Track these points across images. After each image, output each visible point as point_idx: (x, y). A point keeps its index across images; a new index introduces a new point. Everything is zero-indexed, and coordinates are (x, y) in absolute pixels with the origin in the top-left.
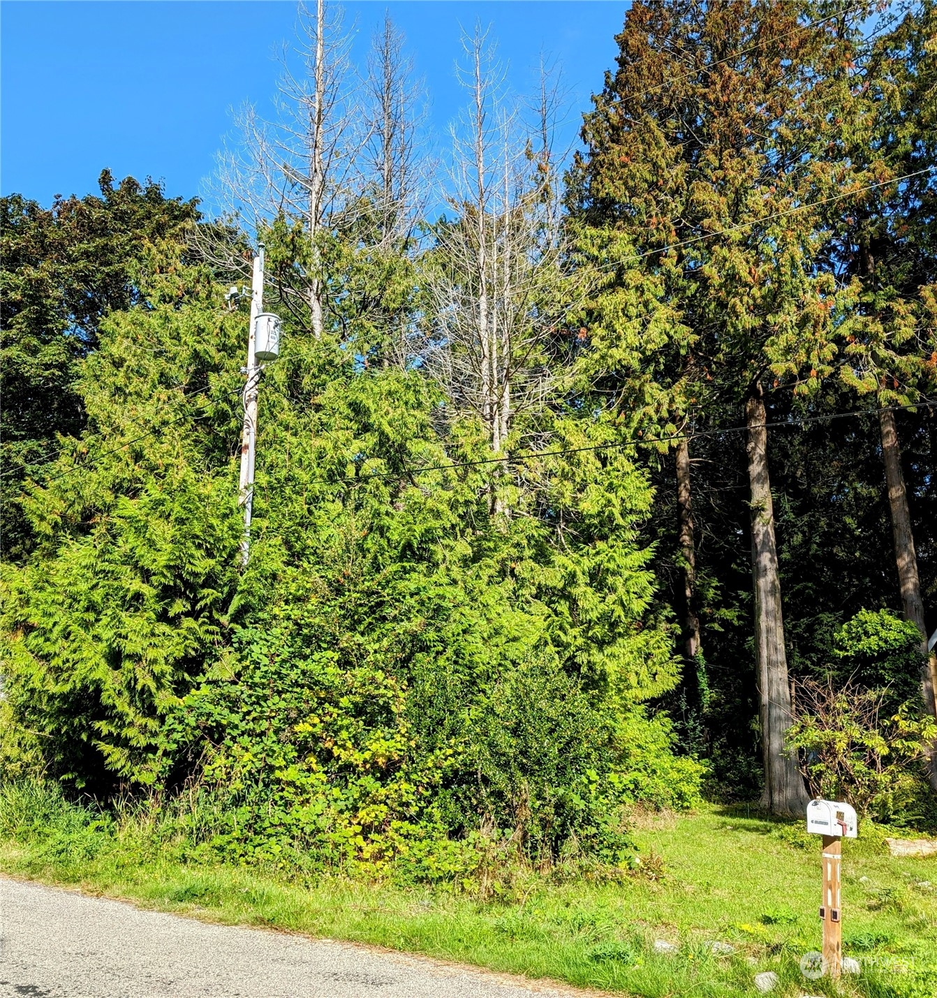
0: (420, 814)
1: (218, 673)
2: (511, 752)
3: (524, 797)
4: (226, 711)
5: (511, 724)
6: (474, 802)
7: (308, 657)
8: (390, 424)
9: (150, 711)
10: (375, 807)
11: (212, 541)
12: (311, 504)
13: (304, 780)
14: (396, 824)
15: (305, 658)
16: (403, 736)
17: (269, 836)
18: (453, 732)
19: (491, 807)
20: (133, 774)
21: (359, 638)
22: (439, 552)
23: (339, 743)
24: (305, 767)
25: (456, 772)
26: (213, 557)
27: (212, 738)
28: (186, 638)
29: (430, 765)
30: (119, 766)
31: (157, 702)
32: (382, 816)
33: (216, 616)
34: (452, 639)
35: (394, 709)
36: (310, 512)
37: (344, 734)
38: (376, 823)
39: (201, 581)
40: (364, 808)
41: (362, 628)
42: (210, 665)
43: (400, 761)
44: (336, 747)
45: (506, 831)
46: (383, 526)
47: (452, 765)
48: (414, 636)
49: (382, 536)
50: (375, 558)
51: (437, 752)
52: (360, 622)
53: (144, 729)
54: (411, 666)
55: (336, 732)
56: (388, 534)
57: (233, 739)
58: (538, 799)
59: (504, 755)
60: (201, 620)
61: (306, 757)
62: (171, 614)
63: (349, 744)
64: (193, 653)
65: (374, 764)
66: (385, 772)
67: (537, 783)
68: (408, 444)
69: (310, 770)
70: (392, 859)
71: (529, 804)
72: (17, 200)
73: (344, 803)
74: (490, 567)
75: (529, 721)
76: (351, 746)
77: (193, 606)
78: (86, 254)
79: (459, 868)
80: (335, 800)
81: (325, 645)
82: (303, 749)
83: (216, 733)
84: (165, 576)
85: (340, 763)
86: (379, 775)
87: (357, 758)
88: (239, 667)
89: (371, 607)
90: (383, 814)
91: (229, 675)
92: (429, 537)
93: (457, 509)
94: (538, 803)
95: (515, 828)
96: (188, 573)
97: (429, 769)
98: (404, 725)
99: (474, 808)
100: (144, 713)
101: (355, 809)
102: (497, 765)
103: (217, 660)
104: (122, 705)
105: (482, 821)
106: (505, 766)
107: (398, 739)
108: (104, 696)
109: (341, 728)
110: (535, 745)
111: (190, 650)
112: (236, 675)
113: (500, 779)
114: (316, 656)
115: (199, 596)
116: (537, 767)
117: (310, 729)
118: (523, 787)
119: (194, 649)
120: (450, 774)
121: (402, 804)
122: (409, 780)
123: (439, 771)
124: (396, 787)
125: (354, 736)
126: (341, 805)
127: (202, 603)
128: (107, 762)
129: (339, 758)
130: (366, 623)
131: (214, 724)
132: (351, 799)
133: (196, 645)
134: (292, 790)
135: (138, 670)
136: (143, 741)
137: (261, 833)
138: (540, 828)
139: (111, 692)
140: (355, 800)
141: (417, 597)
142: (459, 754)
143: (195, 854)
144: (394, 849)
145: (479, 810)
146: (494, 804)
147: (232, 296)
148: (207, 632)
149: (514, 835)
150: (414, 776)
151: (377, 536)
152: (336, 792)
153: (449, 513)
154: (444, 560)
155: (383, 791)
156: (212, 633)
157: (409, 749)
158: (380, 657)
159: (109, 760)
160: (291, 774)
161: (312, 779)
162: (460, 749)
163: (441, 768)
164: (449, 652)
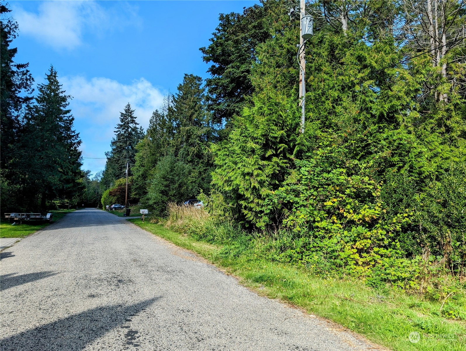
0: (390, 245)
1: (290, 180)
2: (440, 216)
3: (448, 240)
4: (293, 197)
5: (441, 200)
6: (419, 241)
7: (330, 171)
8: (376, 62)
9: (259, 197)
10: (365, 240)
11: (281, 122)
12: (334, 103)
13: (329, 227)
14: (376, 249)
15: (329, 172)
16: (380, 207)
17: (313, 251)
18: (408, 206)
19: (428, 244)
20: (257, 223)
21: (356, 162)
22: (400, 118)
23: (346, 211)
24: (331, 221)
25: (409, 225)
26: (283, 129)
27: (287, 208)
28: (274, 166)
29: (395, 221)
30: (251, 219)
31: (261, 193)
32: (368, 245)
33: (288, 155)
34: (408, 160)
35: (374, 194)
36: (333, 107)
37: (349, 207)
38: (366, 248)
39: (278, 140)
40: (359, 241)
41: (358, 157)
42: (287, 177)
43: (378, 219)
44: (345, 213)
45: (438, 257)
46: (368, 107)
47: (407, 222)
48: (385, 159)
49: (368, 113)
50: (364, 123)
51: (398, 215)
52: (357, 154)
53: (258, 204)
54: (384, 174)
55: (345, 206)
56: (371, 111)
57: (296, 208)
58: (458, 241)
59: (436, 217)
60: (280, 158)
61: (331, 217)
62: (267, 156)
63: (351, 211)
64: (278, 172)
65: (364, 221)
66: (371, 224)
67: (457, 232)
68: (386, 70)
69: (333, 223)
70: (374, 266)
71: (452, 244)
72: (233, 14)
73: (349, 238)
74: (432, 123)
75: (451, 199)
76: (352, 212)
77: (276, 152)
78: (254, 27)
79: (407, 275)
80: (345, 237)
81: (338, 166)
82: (330, 213)
83: (289, 205)
84: (261, 139)
85: (347, 219)
86: (367, 225)
87: (355, 217)
88: (299, 178)
89: (363, 147)
90: (369, 244)
91: (294, 181)
92: (393, 110)
93: (410, 94)
94: (458, 243)
95: (443, 256)
96: (271, 137)
97: (394, 223)
98: (380, 202)
99: (419, 244)
100: (258, 197)
101: (355, 241)
102: (432, 223)
103: (290, 175)
104: (248, 195)
105: (423, 250)
106: (437, 223)
107: (377, 209)
108: (240, 191)
109: (347, 204)
110: (455, 212)
111: (276, 171)
112: (298, 181)
113: (434, 230)
114: (334, 171)
115: (278, 147)
116: (457, 224)
117: (332, 204)
118: (447, 235)
119: (277, 170)
120: (406, 226)
121: (380, 240)
122: (383, 229)
123: (400, 224)
124: (376, 231)
125: (354, 207)
126: (348, 239)
127: (280, 150)
128: (246, 217)
129: (346, 217)
130: (360, 155)
131: (286, 202)
132: (353, 236)
133: (279, 169)
134: (323, 231)
135: (251, 179)
136: (258, 209)
137: (309, 250)
138: (459, 257)
139: (243, 189)
140: (355, 237)
141: (387, 141)
142: (411, 216)
143: (278, 258)
144: (375, 261)
145: (422, 245)
146: (431, 242)
147: (292, 13)
148: (283, 163)
149: (442, 260)
150: (386, 227)
151: (365, 112)
152: (346, 233)
153: (405, 97)
154: (403, 121)
155: (369, 233)
156: (286, 163)
157: (383, 213)
158: (367, 170)
159: (247, 216)
160: (324, 224)
161: (334, 227)
162: (411, 214)
163: (400, 223)
164: (407, 167)
